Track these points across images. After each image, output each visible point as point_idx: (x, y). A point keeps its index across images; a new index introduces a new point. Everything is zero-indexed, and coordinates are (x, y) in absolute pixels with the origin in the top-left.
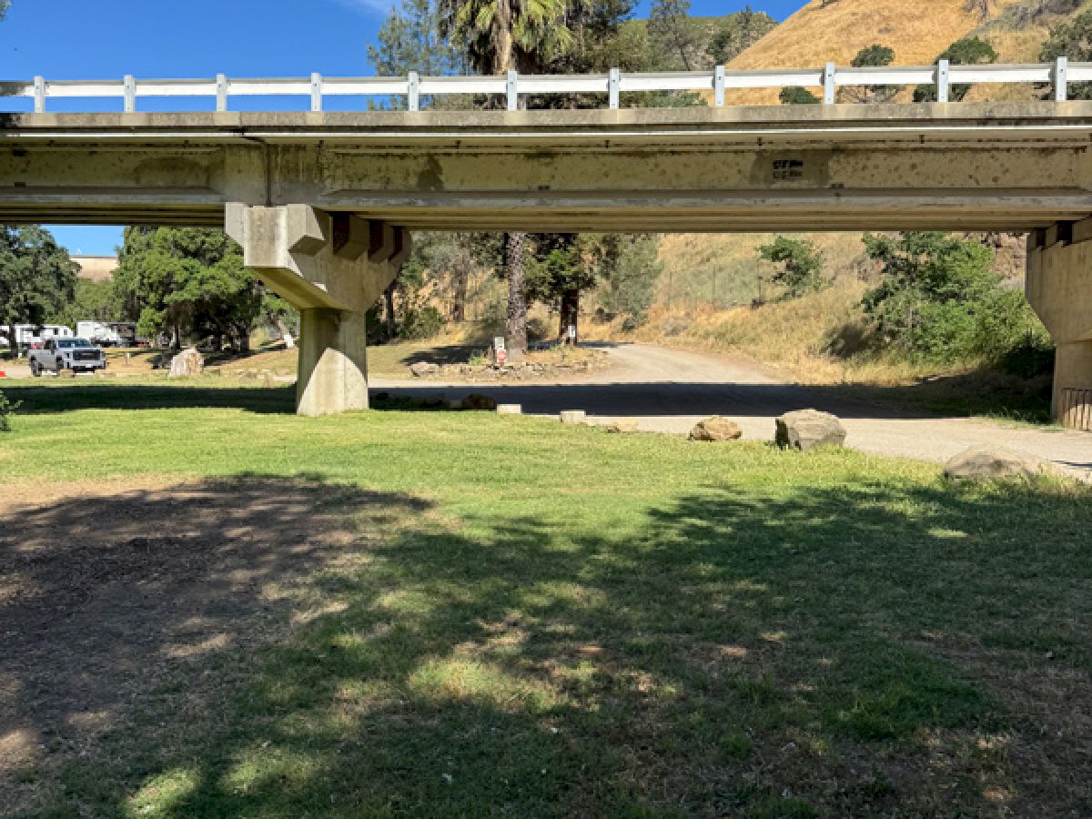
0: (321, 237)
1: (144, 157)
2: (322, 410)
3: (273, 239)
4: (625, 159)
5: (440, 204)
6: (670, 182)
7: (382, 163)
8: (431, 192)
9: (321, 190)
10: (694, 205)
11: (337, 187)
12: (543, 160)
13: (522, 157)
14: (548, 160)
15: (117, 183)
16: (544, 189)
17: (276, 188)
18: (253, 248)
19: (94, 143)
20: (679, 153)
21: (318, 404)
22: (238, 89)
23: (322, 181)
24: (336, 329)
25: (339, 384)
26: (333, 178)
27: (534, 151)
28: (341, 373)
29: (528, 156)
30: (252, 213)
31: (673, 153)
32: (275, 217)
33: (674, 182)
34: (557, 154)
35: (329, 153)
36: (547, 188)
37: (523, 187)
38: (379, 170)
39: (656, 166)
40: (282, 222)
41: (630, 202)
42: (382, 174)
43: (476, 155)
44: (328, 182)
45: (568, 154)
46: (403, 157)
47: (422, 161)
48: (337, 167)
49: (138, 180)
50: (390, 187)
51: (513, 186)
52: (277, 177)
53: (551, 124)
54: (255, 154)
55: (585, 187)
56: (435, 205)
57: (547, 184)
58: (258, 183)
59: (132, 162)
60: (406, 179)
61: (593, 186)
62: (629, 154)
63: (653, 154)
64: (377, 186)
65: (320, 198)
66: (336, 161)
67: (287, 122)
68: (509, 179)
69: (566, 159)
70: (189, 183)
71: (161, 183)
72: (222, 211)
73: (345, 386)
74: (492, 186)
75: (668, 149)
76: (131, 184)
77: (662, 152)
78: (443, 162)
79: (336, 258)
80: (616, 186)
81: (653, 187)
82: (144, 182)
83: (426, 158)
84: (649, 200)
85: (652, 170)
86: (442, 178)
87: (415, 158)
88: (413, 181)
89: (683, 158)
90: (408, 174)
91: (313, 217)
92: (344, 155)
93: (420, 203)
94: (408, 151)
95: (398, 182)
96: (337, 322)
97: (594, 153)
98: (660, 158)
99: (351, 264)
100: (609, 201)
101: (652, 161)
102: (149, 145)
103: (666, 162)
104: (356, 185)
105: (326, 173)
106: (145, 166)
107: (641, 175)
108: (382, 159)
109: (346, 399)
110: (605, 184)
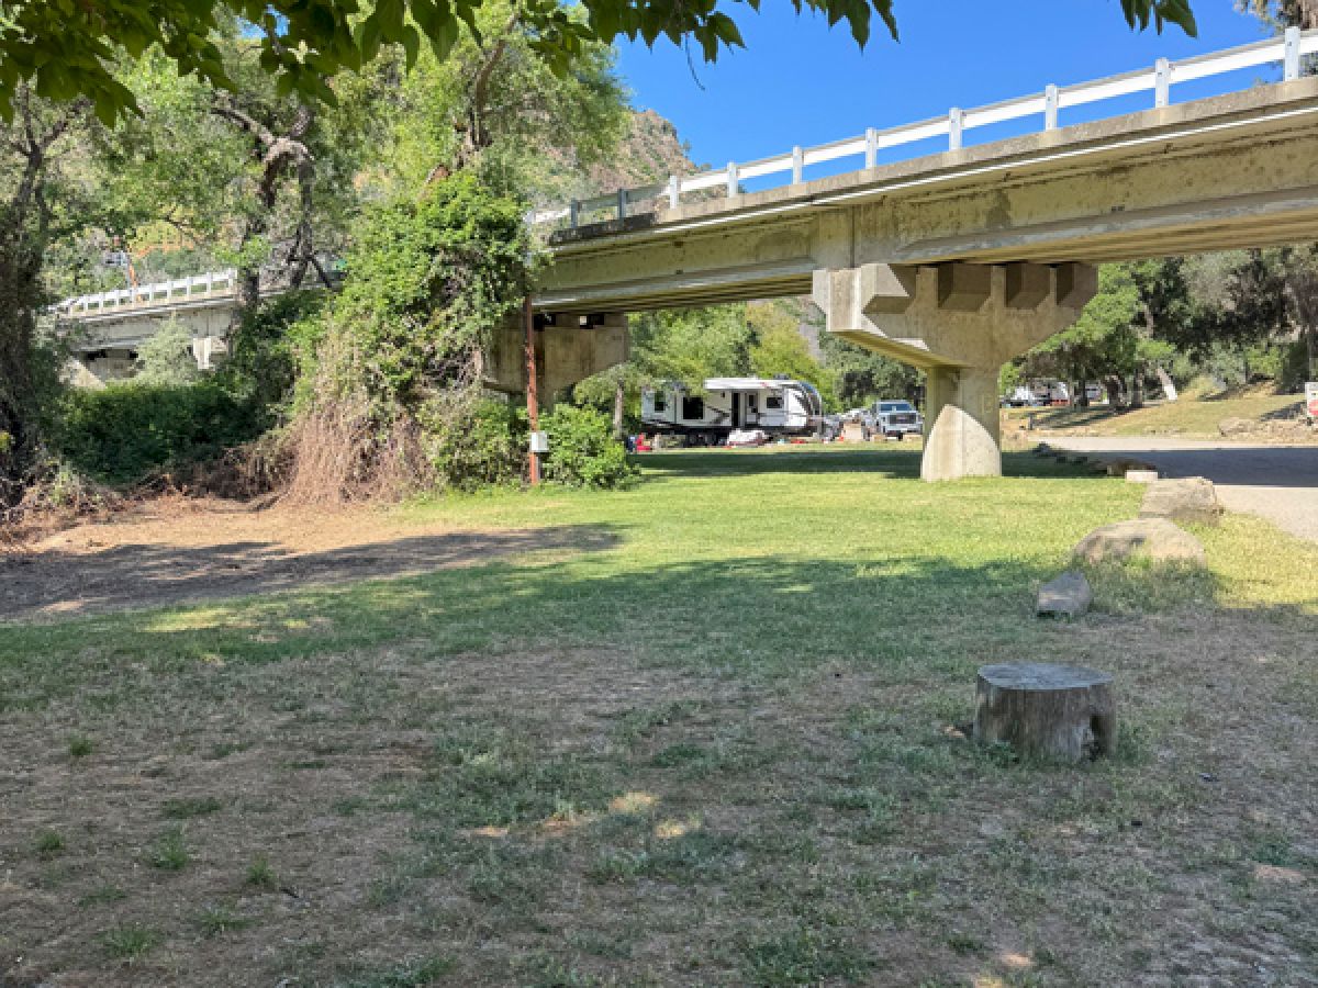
0: (903, 293)
1: (762, 234)
2: (939, 475)
3: (849, 302)
4: (1212, 159)
5: (1003, 244)
6: (1270, 180)
7: (954, 207)
8: (998, 231)
9: (895, 246)
10: (1296, 207)
11: (912, 240)
12: (1116, 176)
13: (1094, 176)
14: (1123, 175)
15: (744, 262)
16: (1117, 211)
17: (858, 249)
18: (834, 313)
19: (724, 228)
20: (1282, 142)
21: (935, 470)
22: (815, 157)
23: (897, 236)
24: (955, 387)
25: (957, 449)
26: (909, 230)
27: (1104, 168)
28: (958, 436)
29: (1101, 174)
30: (833, 278)
31: (1272, 143)
32: (851, 278)
33: (1276, 181)
34: (1133, 166)
35: (905, 206)
36: (1121, 208)
37: (1094, 211)
38: (951, 215)
39: (1252, 162)
40: (857, 283)
41: (1213, 214)
42: (953, 219)
43: (1044, 182)
44: (902, 237)
45: (1145, 164)
46: (973, 196)
47: (991, 198)
48: (913, 218)
49: (757, 257)
50: (961, 232)
51: (1086, 212)
52: (859, 237)
53: (1087, 138)
54: (842, 217)
55: (1165, 202)
56: (999, 245)
57: (1120, 204)
58: (844, 247)
59: (754, 240)
60: (975, 221)
61: (1174, 199)
62: (1218, 153)
63: (1247, 148)
64: (949, 232)
65: (894, 254)
66: (912, 212)
67: (844, 185)
68: (1080, 203)
69: (1144, 172)
70: (796, 254)
71: (774, 257)
72: (810, 279)
73: (964, 450)
74: (1061, 215)
75: (1267, 139)
76: (753, 261)
77: (1258, 145)
78: (1012, 196)
79: (943, 312)
80: (1202, 195)
81: (1248, 191)
82: (761, 258)
83: (994, 195)
84: (1238, 209)
85: (1246, 170)
86: (1010, 214)
87: (985, 195)
88: (982, 221)
89: (1287, 149)
90: (977, 215)
91: (891, 274)
92: (920, 204)
93: (984, 245)
94: (978, 189)
95: (968, 227)
96: (955, 380)
97: (1175, 158)
98: (1257, 152)
99: (970, 315)
100: (1189, 216)
101: (1247, 157)
102: (763, 222)
103: (1265, 157)
104: (931, 235)
105: (901, 226)
106: (763, 242)
107: (1235, 177)
108: (953, 203)
109: (964, 464)
110: (1189, 194)
